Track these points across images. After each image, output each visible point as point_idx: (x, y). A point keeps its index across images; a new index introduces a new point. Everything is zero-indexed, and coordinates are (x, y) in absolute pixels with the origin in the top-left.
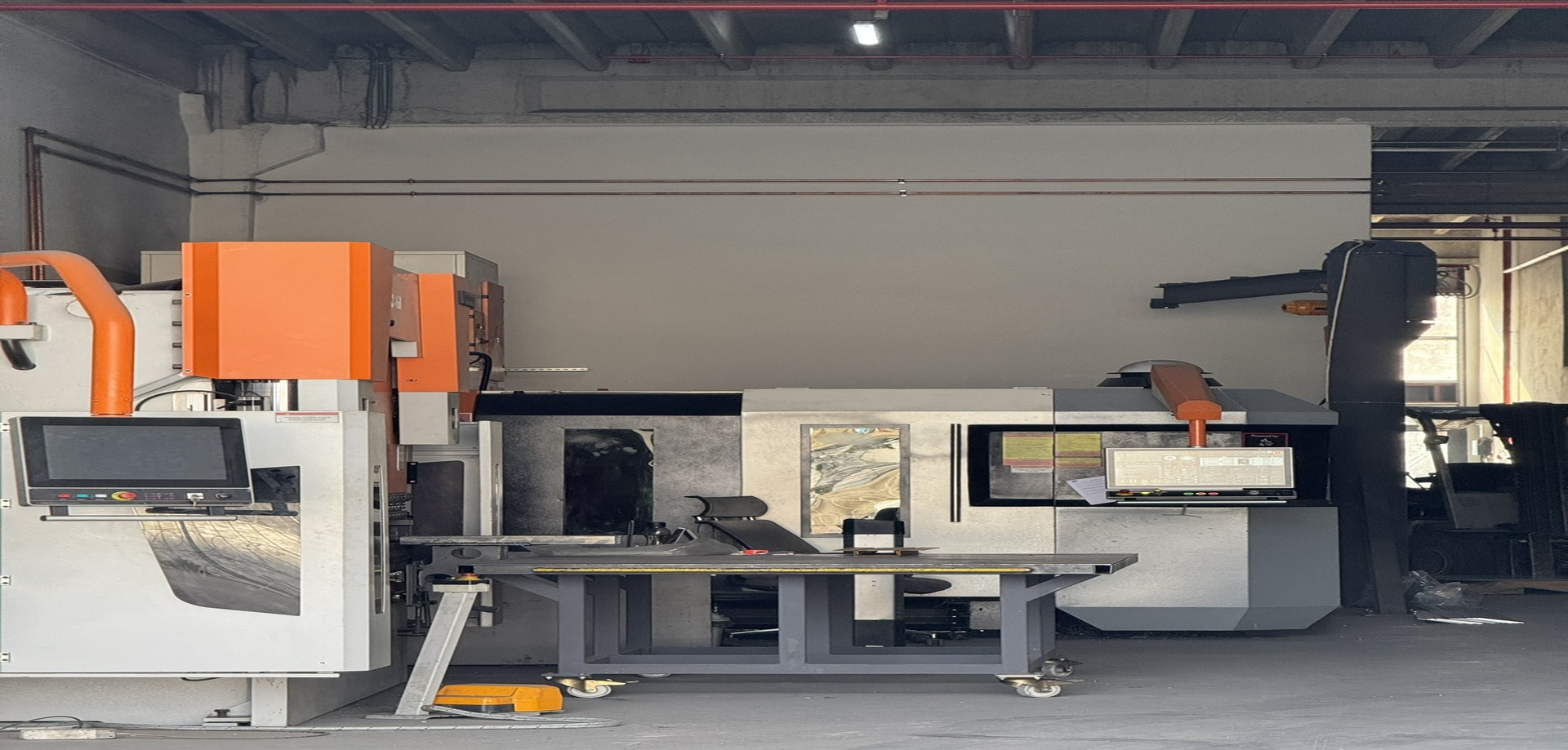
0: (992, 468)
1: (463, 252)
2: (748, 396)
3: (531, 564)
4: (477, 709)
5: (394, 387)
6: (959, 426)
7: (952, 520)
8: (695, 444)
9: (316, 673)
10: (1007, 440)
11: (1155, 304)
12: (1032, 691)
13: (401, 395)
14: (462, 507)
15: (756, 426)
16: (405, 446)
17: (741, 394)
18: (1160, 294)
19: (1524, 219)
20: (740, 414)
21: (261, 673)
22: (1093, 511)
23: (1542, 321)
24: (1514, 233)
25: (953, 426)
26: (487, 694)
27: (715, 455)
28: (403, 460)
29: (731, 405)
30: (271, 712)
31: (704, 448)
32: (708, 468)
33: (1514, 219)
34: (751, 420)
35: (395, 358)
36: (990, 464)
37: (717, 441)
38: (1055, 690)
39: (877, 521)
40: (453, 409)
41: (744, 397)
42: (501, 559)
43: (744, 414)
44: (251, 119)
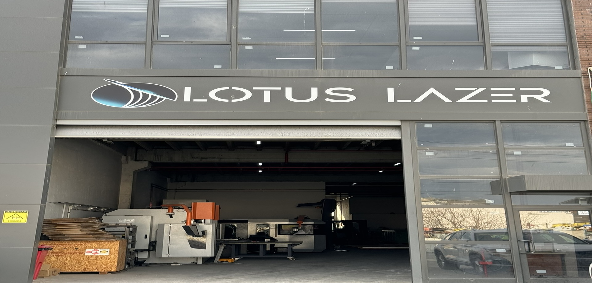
2: (249, 220)
4: (224, 262)
6: (277, 224)
8: (242, 227)
9: (206, 257)
10: (283, 226)
11: (297, 206)
12: (291, 260)
15: (250, 224)
18: (298, 205)
19: (343, 193)
21: (199, 257)
22: (294, 236)
23: (346, 207)
24: (342, 195)
26: (225, 260)
27: (244, 228)
29: (247, 221)
30: (200, 262)
31: (243, 227)
32: (244, 230)
33: (342, 193)
34: (249, 223)
36: (280, 229)
37: (245, 226)
38: (294, 259)
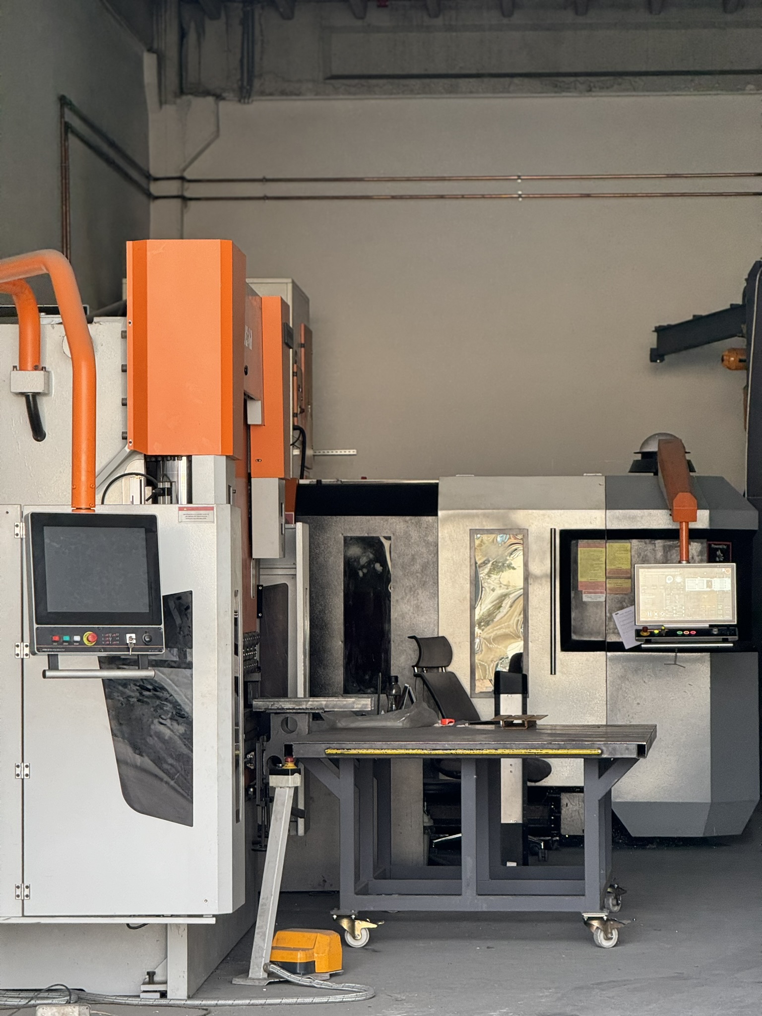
0: (572, 595)
1: (290, 280)
2: (447, 488)
3: (323, 741)
4: (294, 968)
5: (249, 471)
6: (555, 530)
7: (551, 674)
9: (201, 916)
10: (580, 553)
12: (602, 939)
13: (253, 480)
14: (287, 653)
15: (446, 532)
16: (256, 559)
17: (437, 484)
18: (655, 341)
20: (436, 515)
21: (172, 916)
22: (628, 659)
25: (551, 529)
26: (300, 945)
27: (424, 575)
28: (254, 582)
29: (433, 504)
30: (178, 977)
32: (420, 595)
35: (250, 425)
36: (572, 589)
37: (425, 554)
38: (615, 936)
39: (511, 674)
40: (282, 504)
41: (441, 489)
42: (309, 733)
43: (440, 513)
44: (182, 91)
